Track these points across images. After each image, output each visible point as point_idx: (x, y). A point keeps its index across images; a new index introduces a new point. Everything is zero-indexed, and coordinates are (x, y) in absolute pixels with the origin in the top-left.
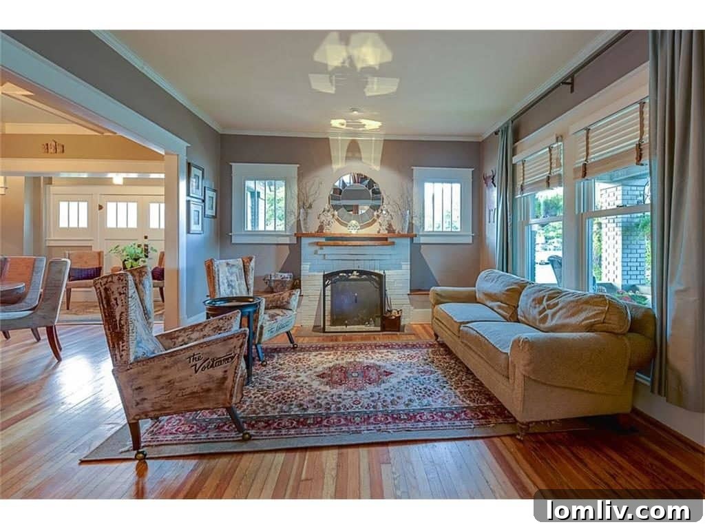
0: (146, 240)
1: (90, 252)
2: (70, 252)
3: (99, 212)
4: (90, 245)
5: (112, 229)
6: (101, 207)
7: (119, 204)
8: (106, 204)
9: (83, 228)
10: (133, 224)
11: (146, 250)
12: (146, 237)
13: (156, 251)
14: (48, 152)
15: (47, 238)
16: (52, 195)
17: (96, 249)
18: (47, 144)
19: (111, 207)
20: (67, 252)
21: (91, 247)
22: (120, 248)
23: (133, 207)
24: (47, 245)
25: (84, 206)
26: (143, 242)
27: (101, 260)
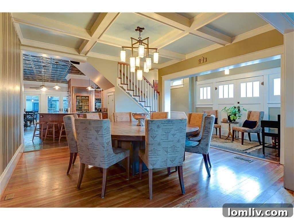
0: (238, 104)
1: (212, 110)
2: (205, 110)
3: (215, 91)
4: (212, 107)
5: (221, 99)
6: (216, 89)
7: (224, 86)
8: (219, 87)
9: (209, 99)
10: (231, 96)
11: (239, 110)
12: (238, 103)
13: (246, 110)
14: (200, 63)
15: (196, 104)
16: (197, 86)
17: (214, 109)
18: (200, 59)
19: (221, 88)
20: (204, 110)
21: (212, 108)
22: (227, 109)
23: (231, 86)
24: (196, 107)
25: (209, 88)
26: (237, 105)
27: (217, 114)
